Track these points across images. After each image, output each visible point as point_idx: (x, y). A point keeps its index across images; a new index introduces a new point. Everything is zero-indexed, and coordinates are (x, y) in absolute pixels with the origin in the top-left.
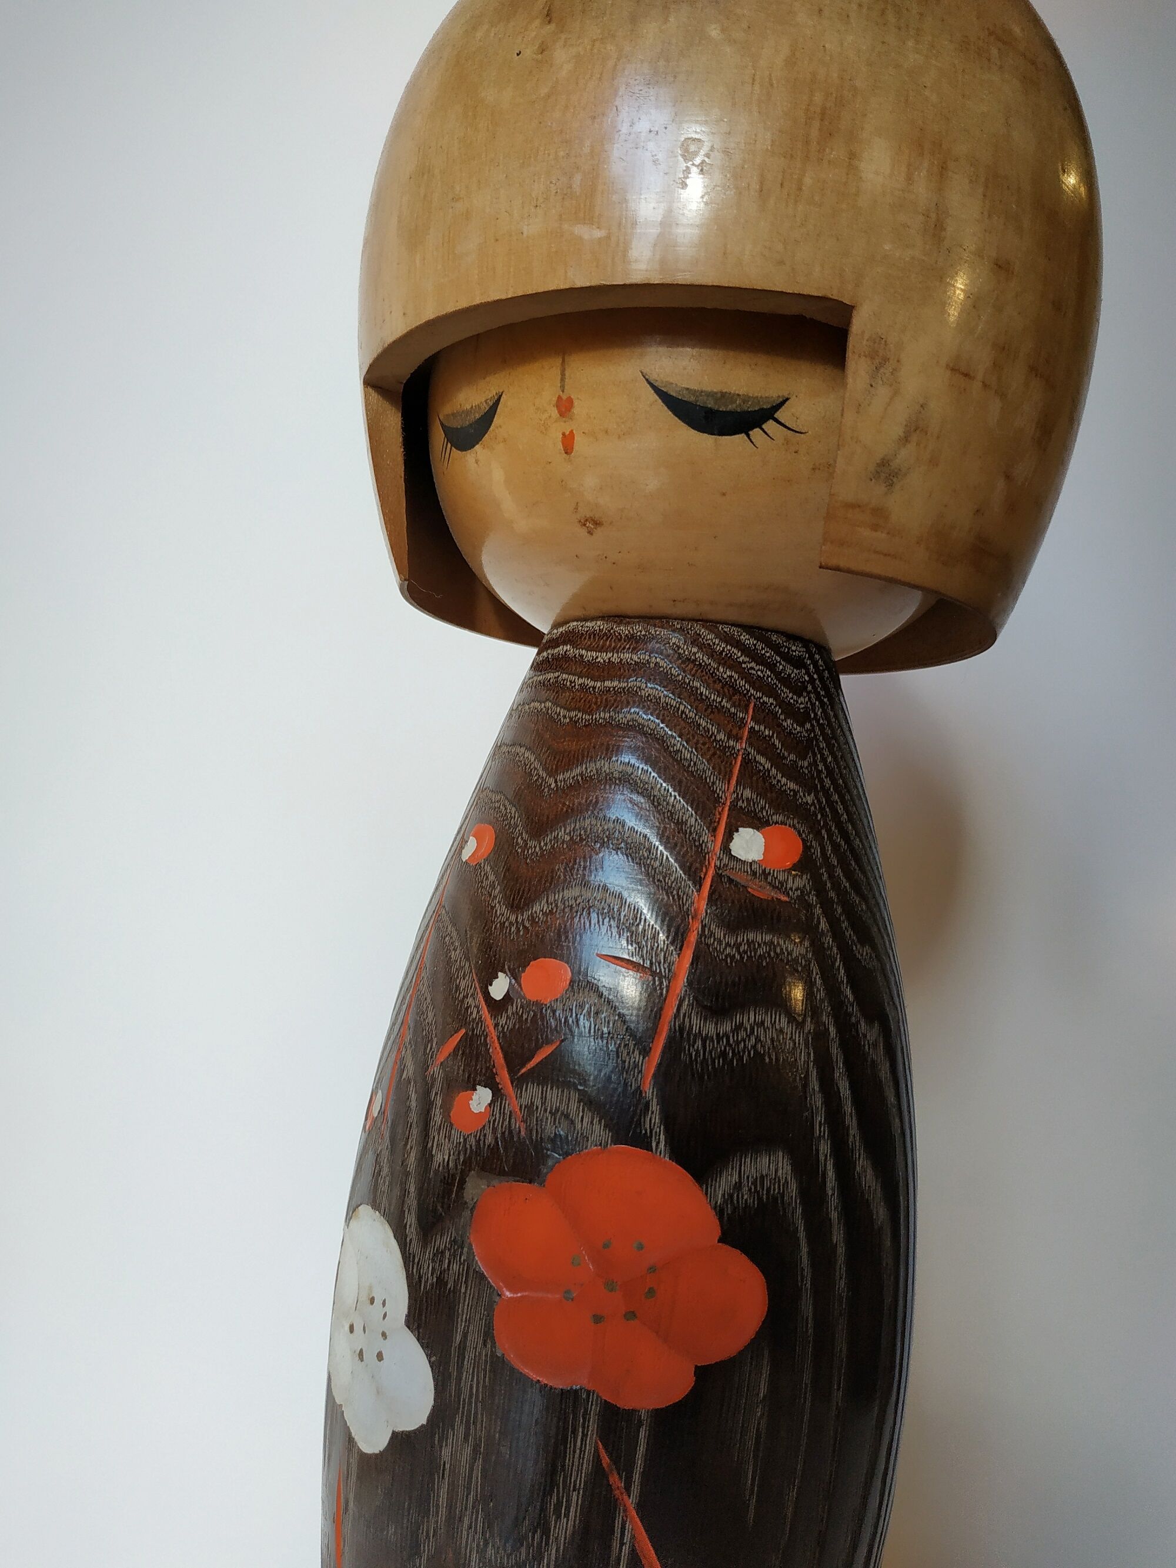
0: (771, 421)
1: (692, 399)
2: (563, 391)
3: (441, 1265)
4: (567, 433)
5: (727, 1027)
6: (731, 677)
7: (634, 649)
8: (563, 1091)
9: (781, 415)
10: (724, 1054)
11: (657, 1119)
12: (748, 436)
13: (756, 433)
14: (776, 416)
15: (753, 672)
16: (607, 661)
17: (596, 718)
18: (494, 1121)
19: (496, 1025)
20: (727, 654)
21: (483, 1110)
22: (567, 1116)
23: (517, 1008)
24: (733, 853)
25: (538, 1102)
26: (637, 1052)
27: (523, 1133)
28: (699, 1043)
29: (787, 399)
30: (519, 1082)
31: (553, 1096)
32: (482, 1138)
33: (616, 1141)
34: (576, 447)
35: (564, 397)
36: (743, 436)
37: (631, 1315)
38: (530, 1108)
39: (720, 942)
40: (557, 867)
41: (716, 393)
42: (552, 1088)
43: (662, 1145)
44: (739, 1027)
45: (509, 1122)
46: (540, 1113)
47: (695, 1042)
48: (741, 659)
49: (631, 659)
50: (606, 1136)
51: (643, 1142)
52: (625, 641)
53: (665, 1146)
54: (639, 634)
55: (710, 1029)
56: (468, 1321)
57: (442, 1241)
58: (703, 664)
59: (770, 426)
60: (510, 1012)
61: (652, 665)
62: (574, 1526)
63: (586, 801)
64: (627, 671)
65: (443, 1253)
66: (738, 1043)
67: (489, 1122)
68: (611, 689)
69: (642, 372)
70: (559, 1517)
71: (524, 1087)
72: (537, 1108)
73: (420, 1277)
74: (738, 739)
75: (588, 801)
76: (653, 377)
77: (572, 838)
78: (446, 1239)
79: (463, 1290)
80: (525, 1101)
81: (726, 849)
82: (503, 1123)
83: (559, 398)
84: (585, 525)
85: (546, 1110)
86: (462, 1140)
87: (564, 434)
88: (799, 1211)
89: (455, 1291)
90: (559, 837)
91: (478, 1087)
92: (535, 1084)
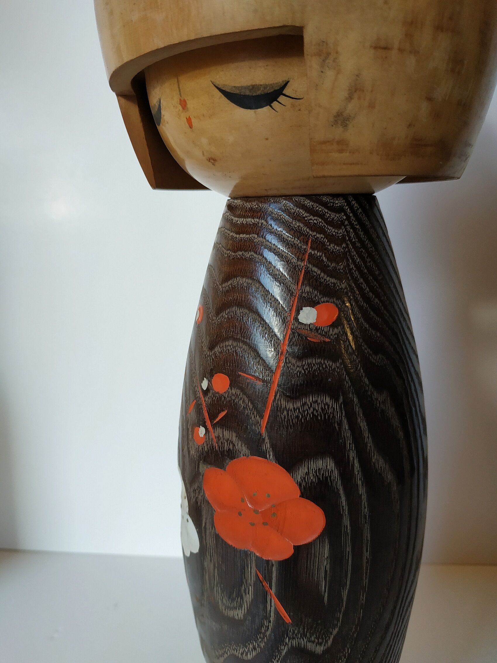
0: (281, 96)
1: (237, 92)
2: (181, 96)
3: (196, 495)
4: (188, 118)
5: (298, 404)
6: (299, 226)
7: (252, 216)
8: (230, 432)
9: (285, 92)
10: (297, 417)
11: (268, 445)
12: (271, 106)
13: (275, 104)
14: (284, 92)
15: (311, 221)
16: (241, 223)
17: (237, 255)
18: (207, 441)
19: (205, 401)
20: (297, 214)
21: (203, 436)
22: (232, 442)
23: (211, 395)
24: (300, 321)
25: (221, 436)
26: (258, 416)
27: (217, 448)
28: (285, 412)
29: (288, 82)
30: (214, 426)
31: (227, 434)
32: (203, 448)
33: (252, 454)
34: (193, 124)
35: (182, 99)
36: (268, 107)
37: (265, 524)
38: (218, 437)
39: (294, 366)
40: (223, 331)
41: (249, 86)
42: (225, 430)
43: (271, 457)
44: (304, 404)
45: (212, 442)
46: (222, 440)
47: (283, 412)
48: (304, 215)
49: (251, 222)
50: (247, 452)
51: (263, 455)
52: (248, 212)
53: (273, 457)
54: (254, 207)
55: (290, 406)
56: (206, 519)
57: (196, 486)
58: (284, 221)
59: (281, 99)
60: (209, 396)
61: (260, 224)
62: (252, 598)
63: (233, 299)
64: (249, 229)
65: (196, 490)
66: (304, 411)
67: (205, 441)
68: (243, 239)
69: (211, 82)
70: (246, 594)
71: (216, 429)
72: (221, 438)
73: (190, 498)
74: (302, 260)
75: (234, 298)
76: (217, 83)
77: (228, 317)
78: (196, 485)
79: (203, 506)
80: (216, 435)
81: (296, 319)
82: (210, 443)
83: (180, 100)
84: (210, 161)
85: (224, 439)
86: (197, 447)
87: (187, 118)
88: (339, 482)
89: (201, 506)
90: (223, 316)
91: (201, 426)
92: (219, 428)
